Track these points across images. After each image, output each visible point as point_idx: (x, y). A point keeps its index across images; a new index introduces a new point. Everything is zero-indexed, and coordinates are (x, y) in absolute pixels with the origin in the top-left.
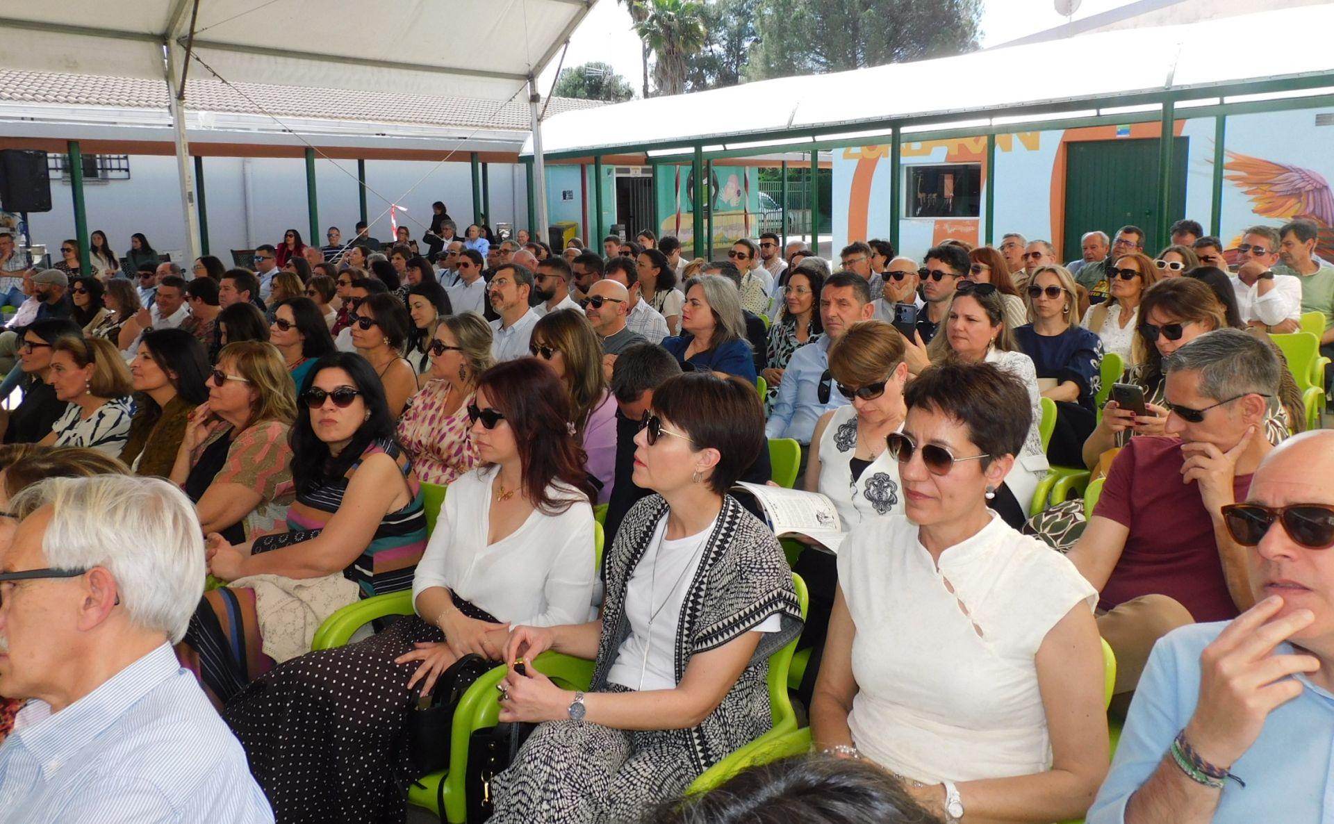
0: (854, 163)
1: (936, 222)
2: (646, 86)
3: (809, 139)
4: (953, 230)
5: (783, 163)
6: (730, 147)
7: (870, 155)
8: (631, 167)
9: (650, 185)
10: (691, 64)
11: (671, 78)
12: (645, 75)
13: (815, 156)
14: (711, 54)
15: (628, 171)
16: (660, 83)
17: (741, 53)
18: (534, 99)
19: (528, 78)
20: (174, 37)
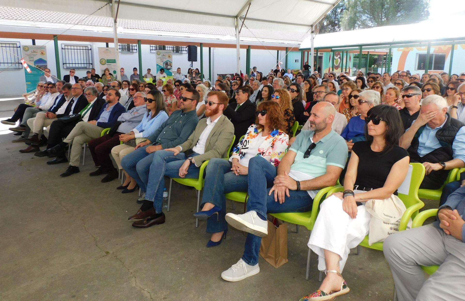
0: (401, 53)
5: (368, 52)
7: (406, 49)
9: (321, 58)
13: (390, 50)
18: (312, 32)
19: (312, 26)
20: (239, 17)
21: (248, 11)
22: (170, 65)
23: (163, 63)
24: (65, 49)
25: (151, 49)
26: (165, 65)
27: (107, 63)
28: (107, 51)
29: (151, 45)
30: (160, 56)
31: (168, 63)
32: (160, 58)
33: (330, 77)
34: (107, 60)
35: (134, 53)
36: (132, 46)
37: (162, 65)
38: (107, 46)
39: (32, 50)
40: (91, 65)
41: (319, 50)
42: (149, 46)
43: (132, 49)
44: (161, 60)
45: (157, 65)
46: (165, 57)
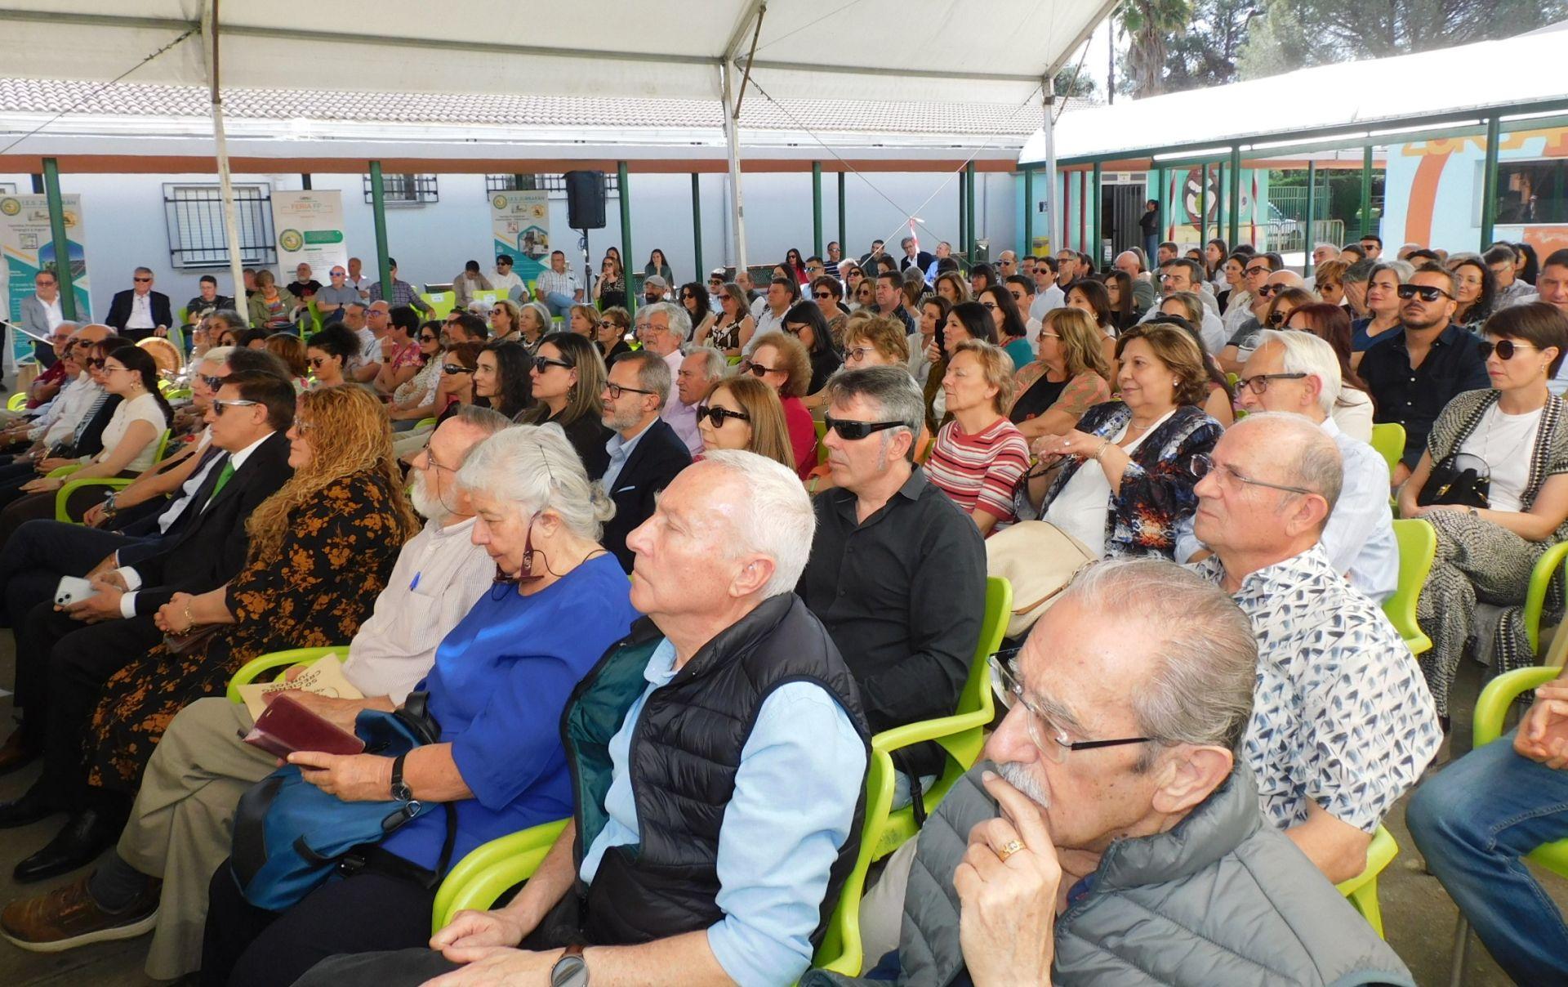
0: (1416, 161)
1: (1526, 230)
2: (1111, 77)
3: (1363, 135)
4: (1549, 239)
5: (1310, 163)
6: (1257, 147)
7: (1436, 149)
8: (1119, 173)
9: (1139, 192)
10: (1169, 46)
11: (1147, 65)
12: (1111, 63)
13: (1368, 152)
14: (1193, 33)
15: (1115, 178)
16: (1133, 73)
17: (1233, 29)
18: (1048, 101)
19: (1044, 79)
20: (733, 58)
21: (756, 35)
22: (542, 242)
23: (519, 237)
24: (175, 201)
25: (491, 187)
26: (523, 243)
27: (305, 246)
28: (306, 203)
29: (491, 176)
30: (507, 211)
31: (536, 235)
32: (506, 218)
33: (1039, 273)
34: (306, 233)
35: (429, 206)
36: (421, 181)
37: (513, 243)
38: (307, 184)
39: (33, 211)
40: (269, 251)
41: (1103, 164)
42: (480, 177)
43: (421, 192)
44: (510, 225)
45: (497, 243)
46: (521, 214)
